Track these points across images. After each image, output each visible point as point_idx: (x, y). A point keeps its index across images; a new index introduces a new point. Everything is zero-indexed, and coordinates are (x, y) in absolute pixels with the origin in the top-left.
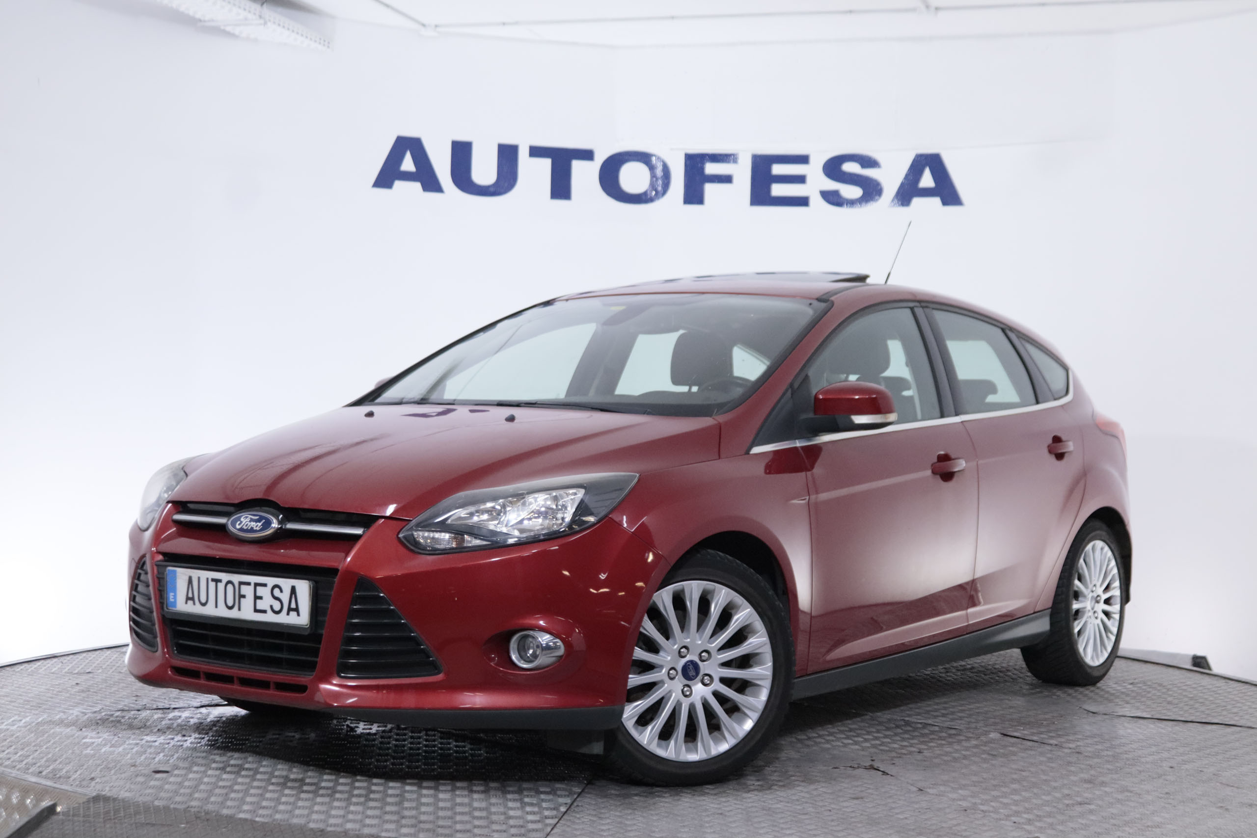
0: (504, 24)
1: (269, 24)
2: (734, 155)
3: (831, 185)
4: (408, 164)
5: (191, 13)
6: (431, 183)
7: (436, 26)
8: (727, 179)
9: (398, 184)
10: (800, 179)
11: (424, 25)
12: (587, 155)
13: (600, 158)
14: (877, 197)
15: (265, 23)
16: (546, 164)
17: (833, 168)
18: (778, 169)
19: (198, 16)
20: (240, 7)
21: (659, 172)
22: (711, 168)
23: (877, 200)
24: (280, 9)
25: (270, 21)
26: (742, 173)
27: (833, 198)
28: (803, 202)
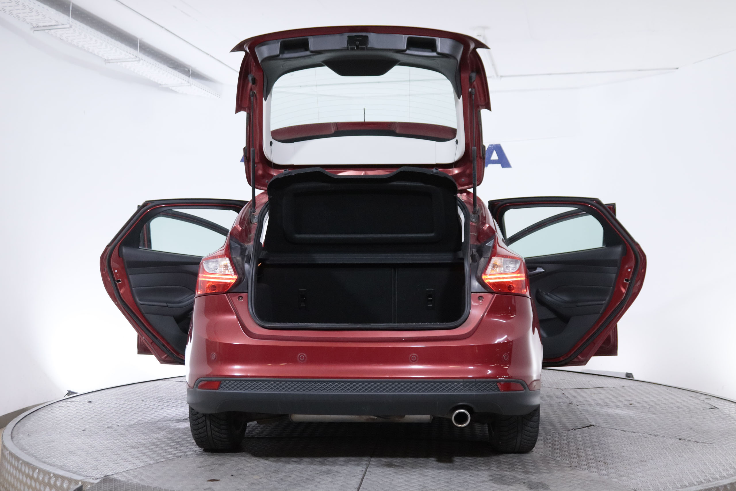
0: (300, 86)
5: (156, 81)
15: (191, 85)
19: (159, 82)
20: (179, 77)
24: (198, 80)
25: (192, 84)
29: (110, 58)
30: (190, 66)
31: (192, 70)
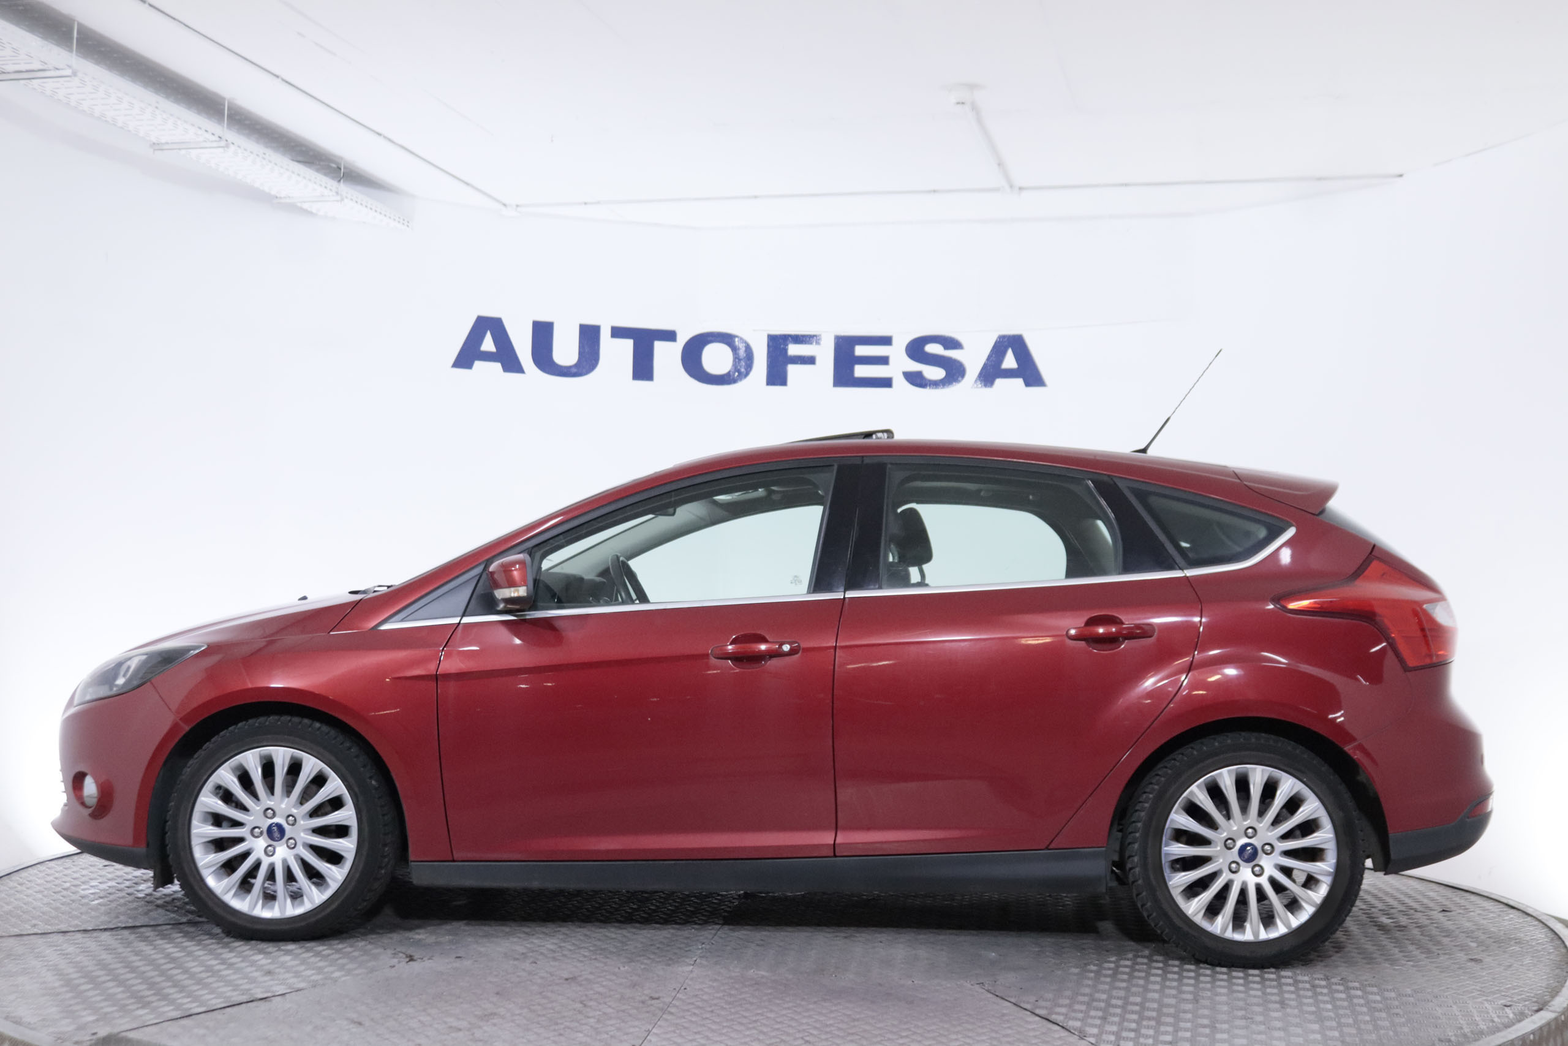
0: (586, 204)
1: (346, 200)
2: (815, 336)
3: (914, 366)
4: (488, 344)
5: (266, 189)
6: (512, 364)
7: (517, 206)
8: (810, 360)
9: (478, 365)
10: (884, 361)
11: (505, 205)
12: (669, 336)
13: (683, 339)
14: (960, 379)
15: (342, 200)
16: (628, 344)
17: (916, 349)
18: (860, 351)
19: (273, 193)
20: (315, 183)
21: (742, 353)
22: (793, 350)
23: (960, 381)
24: (359, 188)
25: (347, 197)
26: (825, 354)
27: (916, 379)
28: (886, 383)
29: (163, 141)
30: (341, 158)
31: (345, 168)
